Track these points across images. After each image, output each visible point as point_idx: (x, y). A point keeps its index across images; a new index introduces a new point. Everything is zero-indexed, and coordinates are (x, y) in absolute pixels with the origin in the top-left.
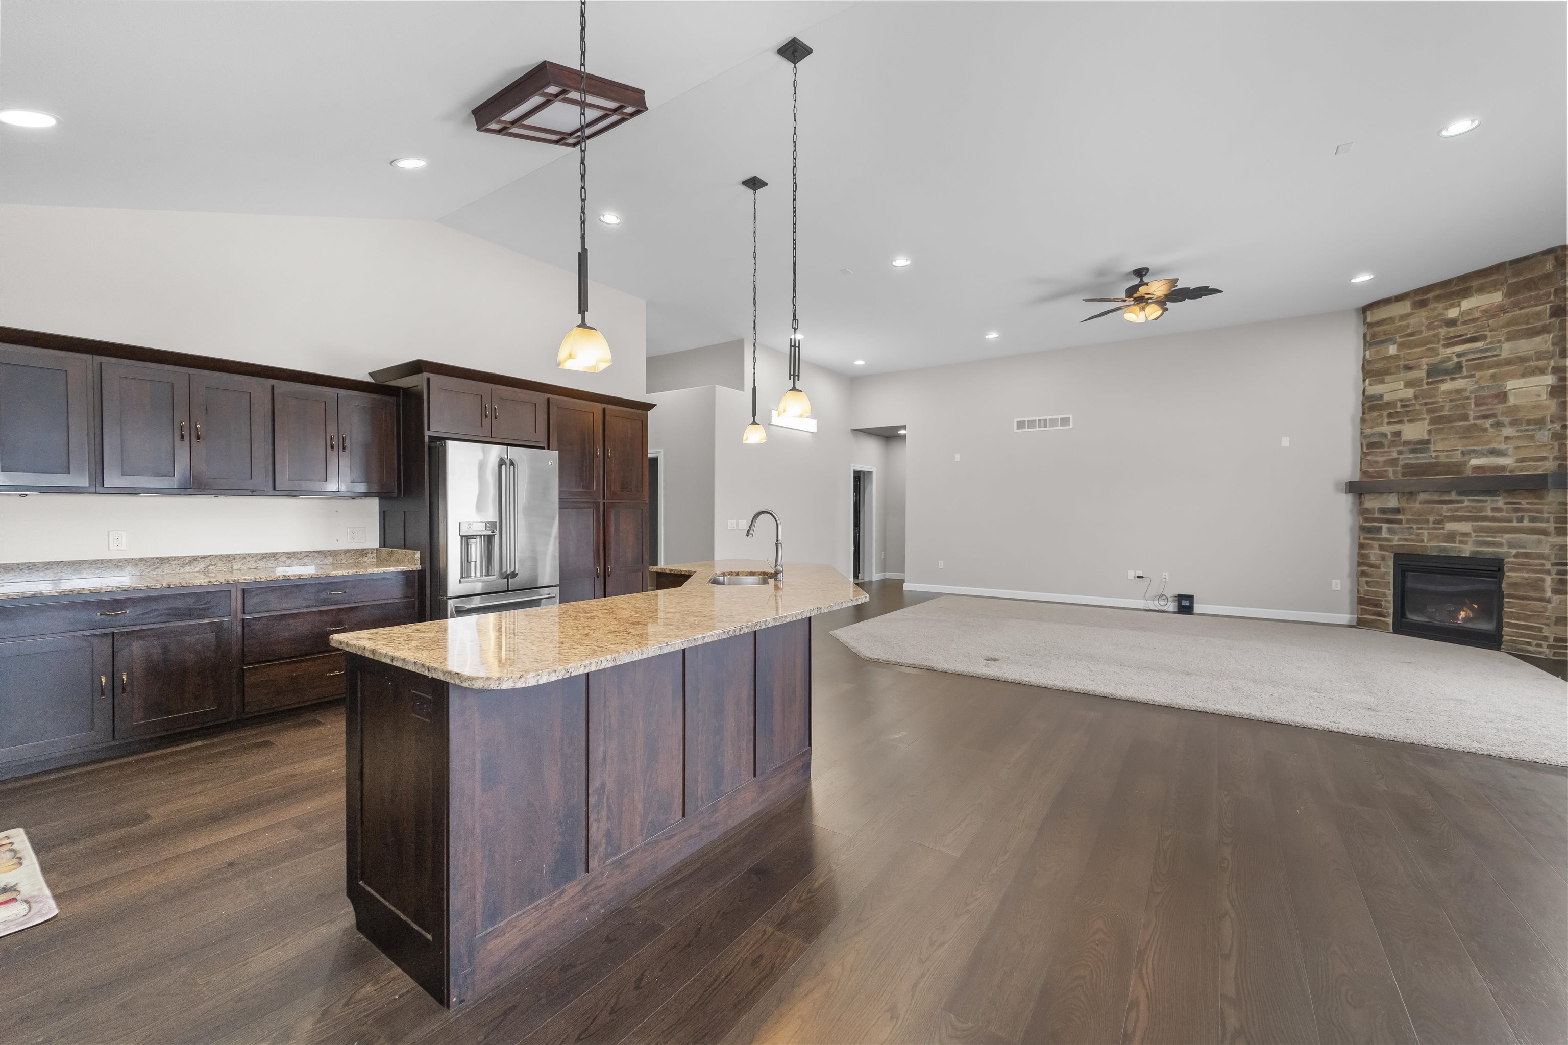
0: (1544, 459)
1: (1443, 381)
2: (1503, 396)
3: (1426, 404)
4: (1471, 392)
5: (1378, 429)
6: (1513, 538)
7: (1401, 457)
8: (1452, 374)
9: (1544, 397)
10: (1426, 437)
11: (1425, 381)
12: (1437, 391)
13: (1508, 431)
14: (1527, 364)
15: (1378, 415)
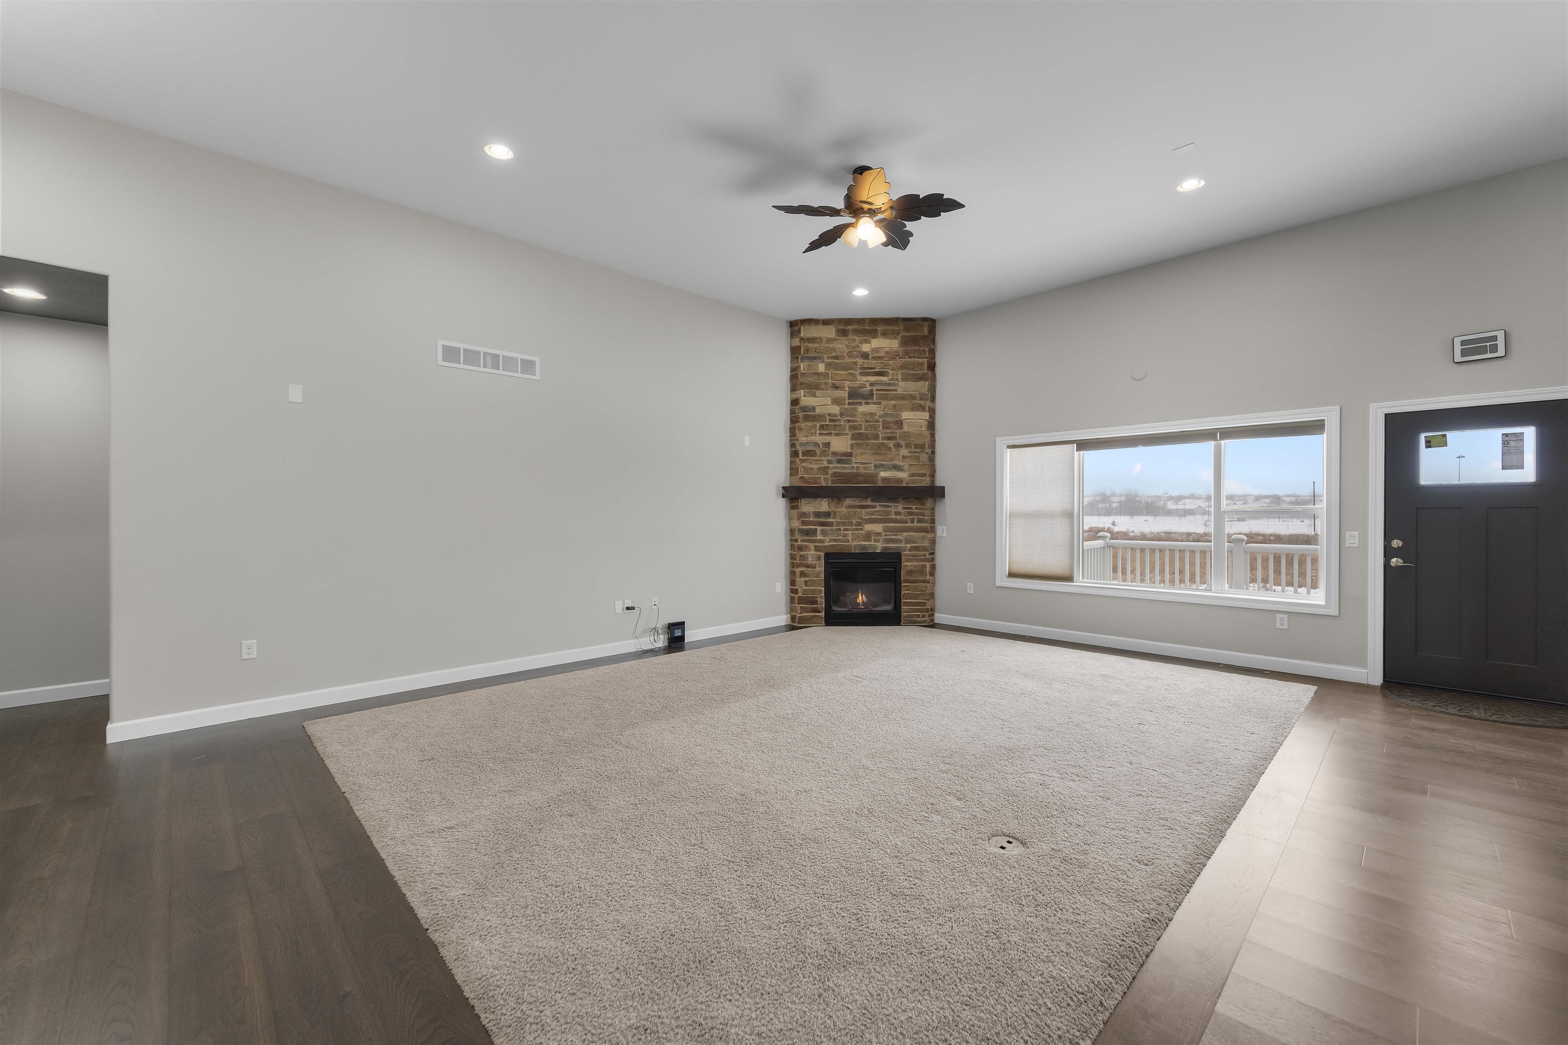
0: (924, 475)
1: (860, 404)
2: (900, 424)
3: (849, 421)
4: (880, 417)
5: (811, 439)
6: (909, 535)
7: (831, 466)
8: (867, 398)
9: (924, 428)
10: (849, 451)
11: (847, 401)
12: (856, 411)
13: (904, 452)
14: (914, 402)
15: (813, 426)
